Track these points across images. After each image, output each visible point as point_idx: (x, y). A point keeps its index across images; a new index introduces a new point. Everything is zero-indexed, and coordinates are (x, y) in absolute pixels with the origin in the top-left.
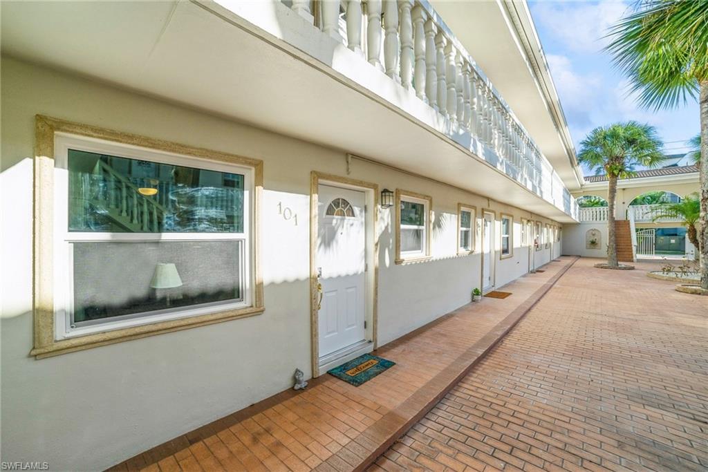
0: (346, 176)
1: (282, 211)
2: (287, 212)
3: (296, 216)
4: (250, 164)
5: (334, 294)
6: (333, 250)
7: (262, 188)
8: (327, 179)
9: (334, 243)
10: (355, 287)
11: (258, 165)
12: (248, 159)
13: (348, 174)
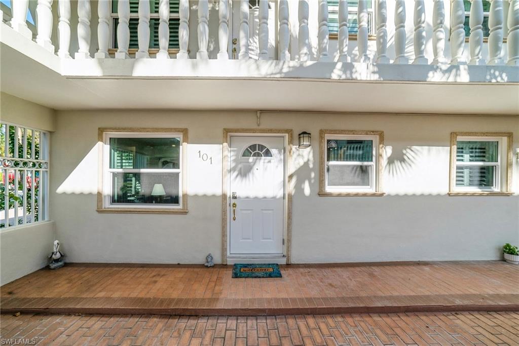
0: (257, 127)
1: (201, 156)
2: (205, 156)
3: (211, 158)
4: (179, 131)
5: (249, 212)
6: (249, 180)
7: (186, 143)
8: (236, 132)
9: (251, 175)
10: (273, 210)
11: (185, 131)
12: (178, 129)
13: (259, 125)
